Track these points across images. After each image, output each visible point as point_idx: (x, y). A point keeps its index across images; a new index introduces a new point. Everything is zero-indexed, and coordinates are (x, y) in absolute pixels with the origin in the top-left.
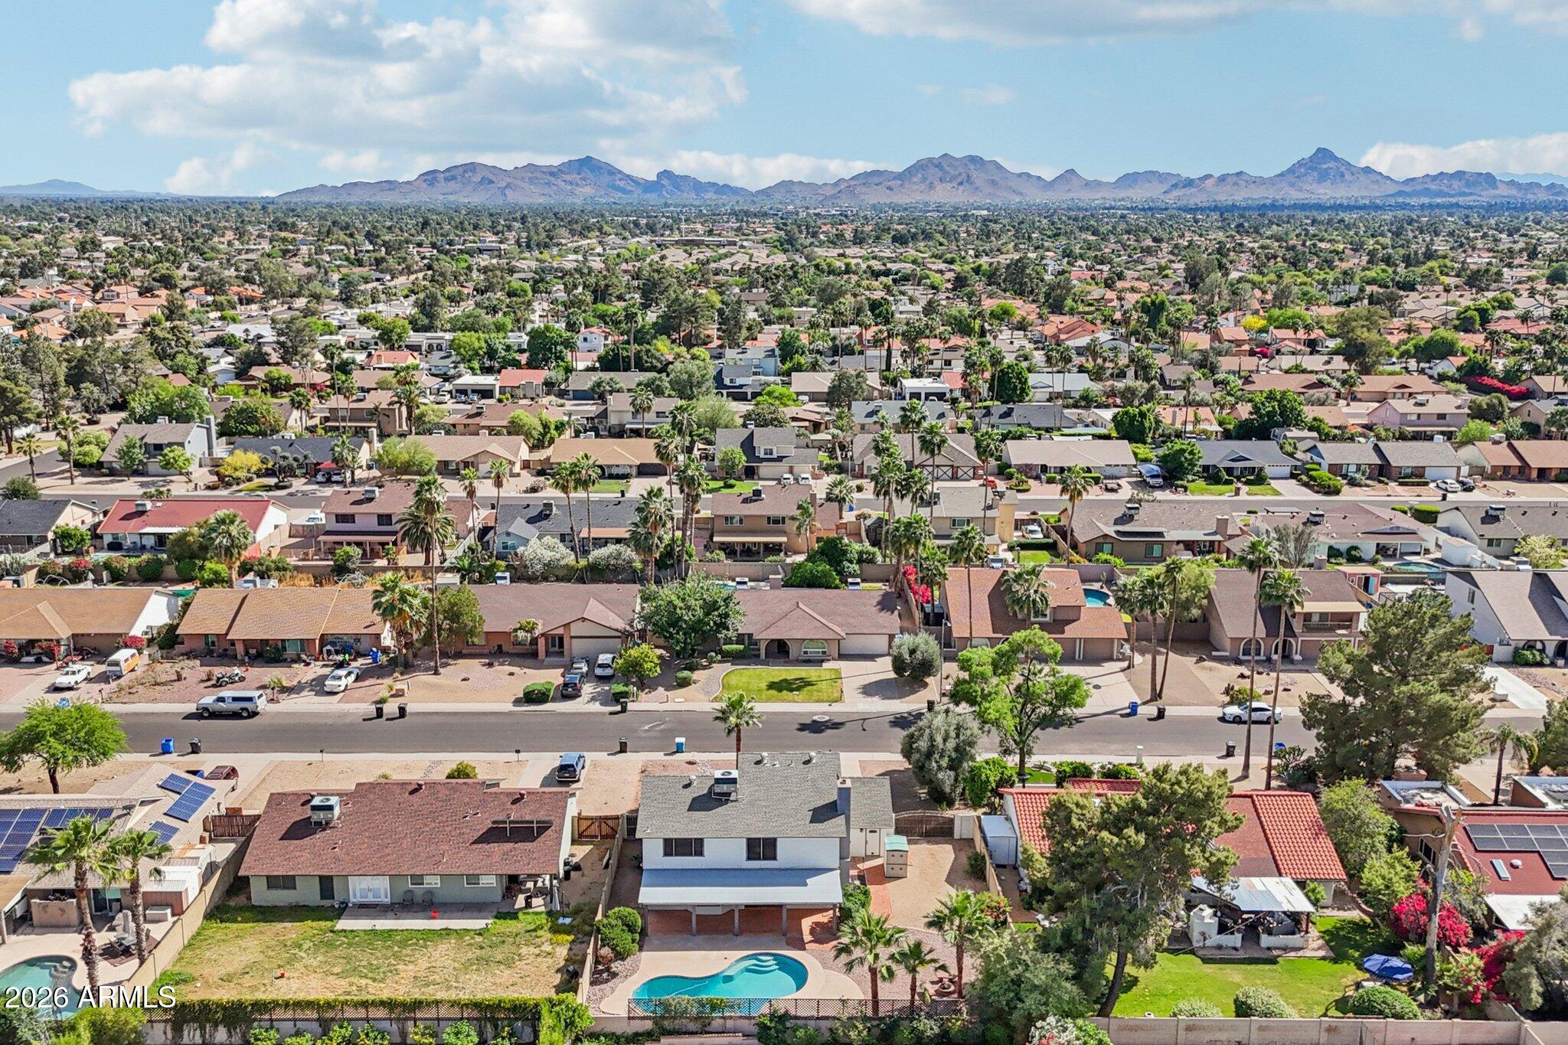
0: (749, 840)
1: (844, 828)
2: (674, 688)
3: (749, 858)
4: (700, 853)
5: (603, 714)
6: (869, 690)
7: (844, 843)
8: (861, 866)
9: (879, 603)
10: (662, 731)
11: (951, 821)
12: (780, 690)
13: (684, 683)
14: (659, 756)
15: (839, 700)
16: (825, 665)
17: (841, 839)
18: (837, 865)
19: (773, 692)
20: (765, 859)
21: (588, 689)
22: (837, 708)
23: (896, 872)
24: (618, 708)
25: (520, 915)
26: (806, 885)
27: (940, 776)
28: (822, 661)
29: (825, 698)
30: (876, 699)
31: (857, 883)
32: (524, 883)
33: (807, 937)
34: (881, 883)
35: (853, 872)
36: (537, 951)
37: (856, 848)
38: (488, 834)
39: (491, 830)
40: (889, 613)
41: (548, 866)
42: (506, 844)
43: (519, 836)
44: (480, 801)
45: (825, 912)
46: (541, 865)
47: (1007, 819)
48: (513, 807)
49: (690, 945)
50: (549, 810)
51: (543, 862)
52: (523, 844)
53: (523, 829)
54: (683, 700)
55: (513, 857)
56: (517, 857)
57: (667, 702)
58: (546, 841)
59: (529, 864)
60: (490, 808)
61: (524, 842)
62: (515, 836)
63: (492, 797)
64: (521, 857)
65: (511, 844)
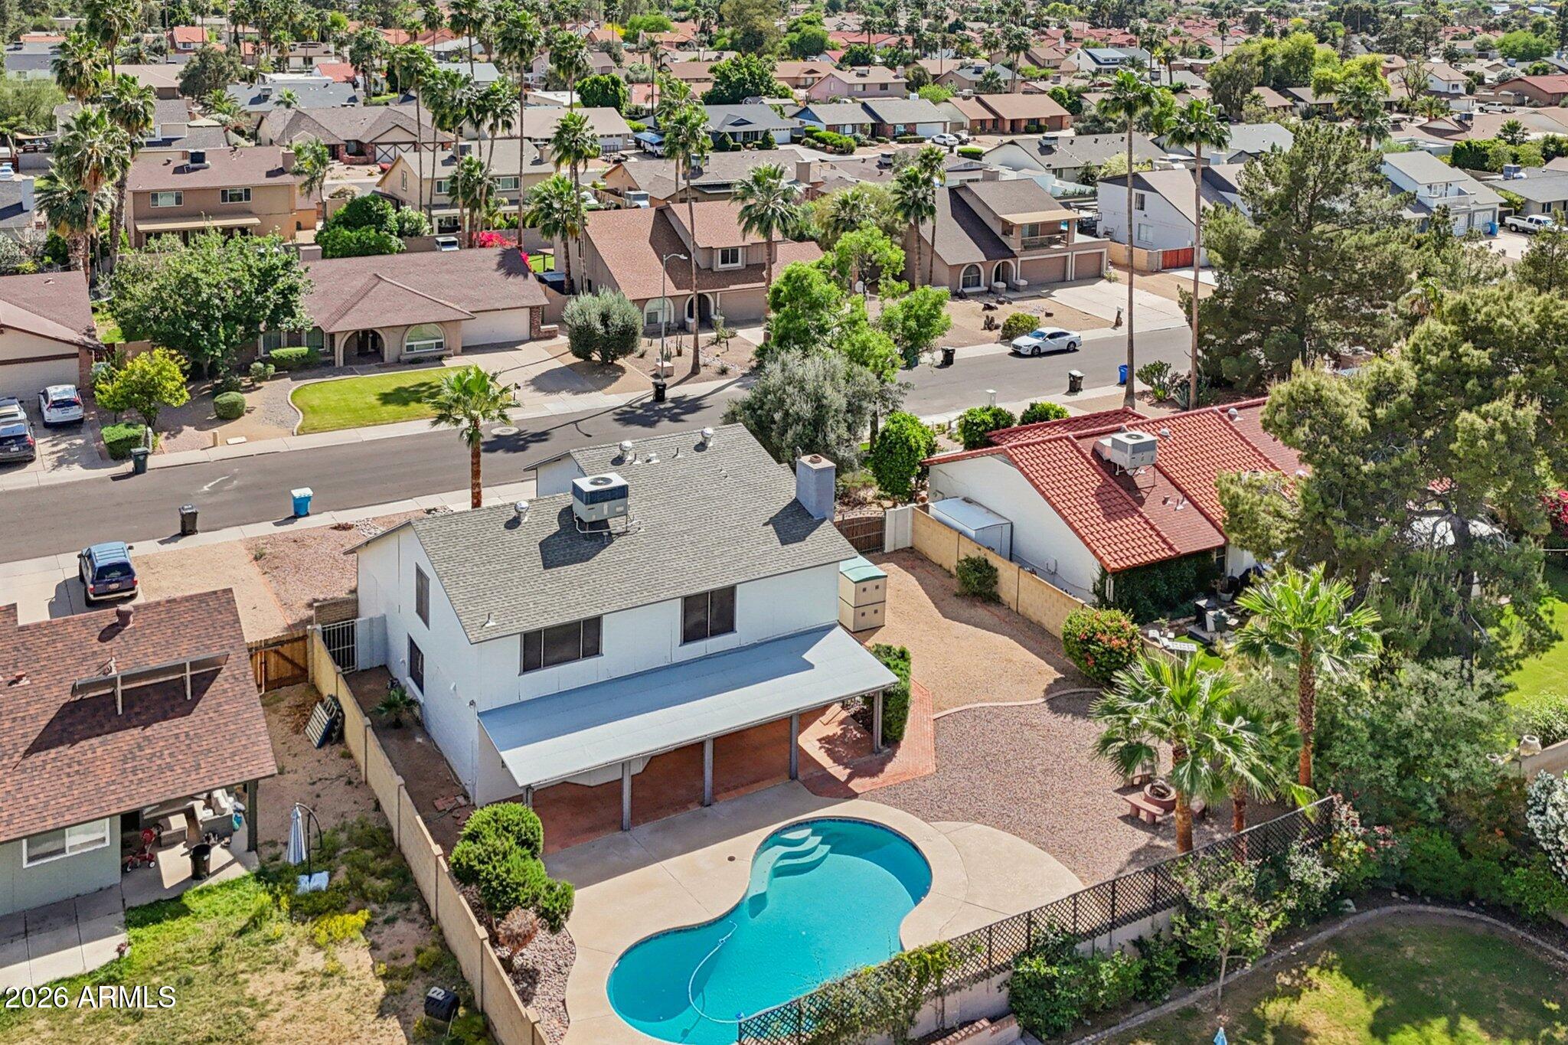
0: (687, 600)
2: (212, 424)
3: (686, 638)
4: (593, 650)
5: (100, 481)
6: (547, 383)
9: (500, 265)
10: (239, 489)
12: (406, 403)
13: (230, 414)
14: (266, 529)
18: (836, 616)
19: (391, 408)
20: (713, 633)
21: (43, 447)
23: (869, 618)
24: (129, 466)
25: (191, 900)
26: (810, 665)
28: (440, 358)
30: (564, 395)
32: (159, 823)
33: (837, 772)
36: (293, 978)
38: (68, 721)
39: (72, 712)
40: (521, 277)
41: (248, 760)
42: (120, 734)
43: (147, 708)
44: (16, 649)
45: (824, 719)
46: (229, 763)
47: (967, 500)
48: (107, 646)
49: (635, 852)
50: (199, 636)
51: (234, 754)
52: (165, 724)
53: (148, 690)
54: (244, 439)
55: (150, 760)
56: (161, 757)
57: (215, 445)
58: (219, 705)
59: (198, 767)
60: (49, 658)
61: (165, 719)
62: (137, 709)
63: (45, 635)
64: (171, 755)
65: (136, 732)
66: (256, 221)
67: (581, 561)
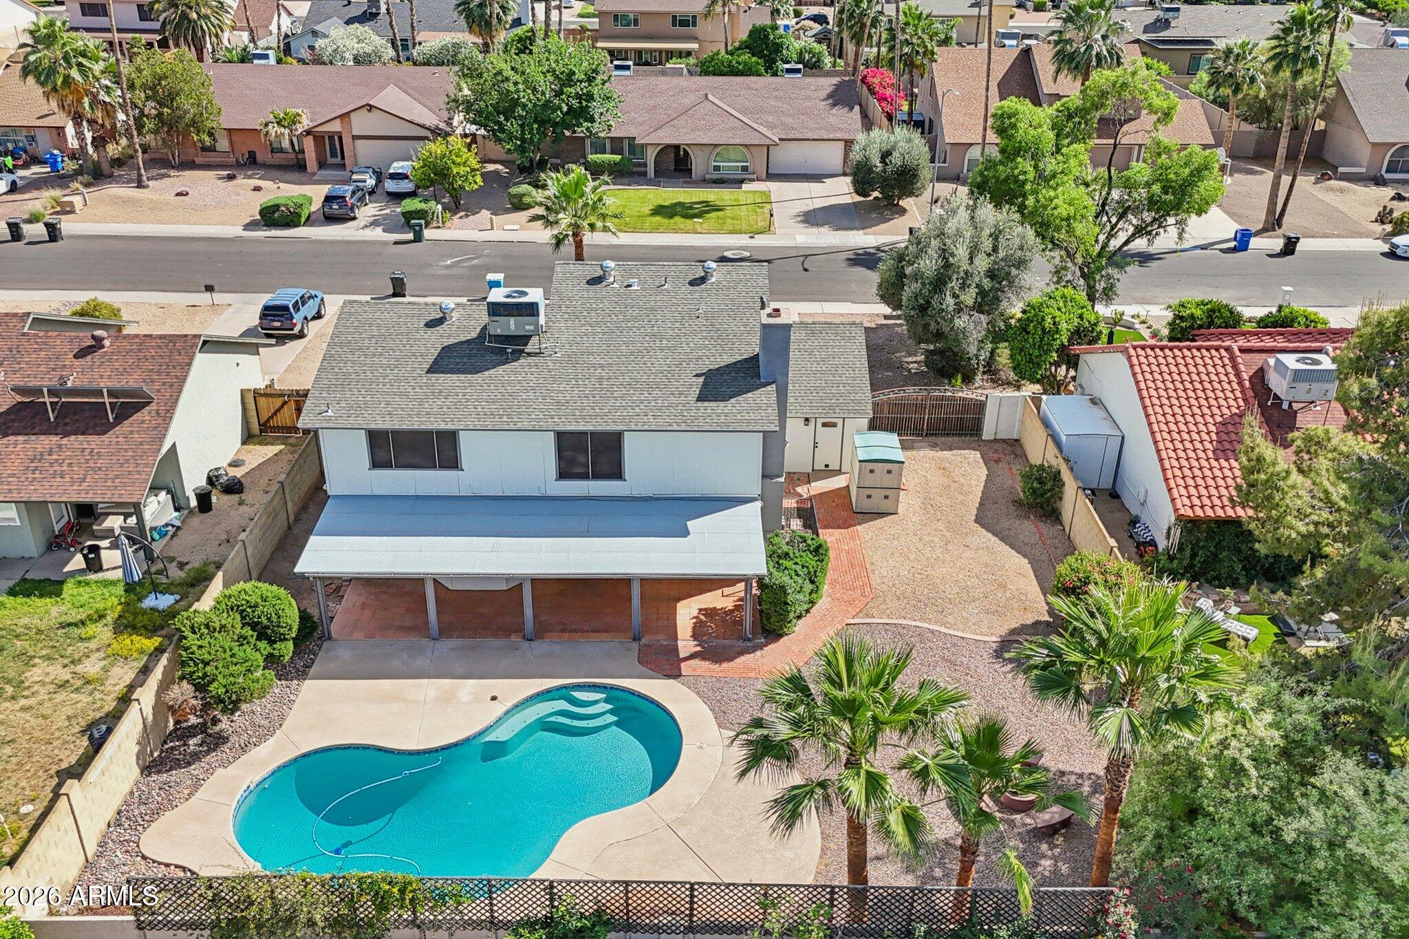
0: (560, 435)
1: (773, 413)
2: (507, 211)
3: (563, 475)
4: (452, 462)
5: (385, 243)
6: (812, 218)
7: (773, 443)
8: (802, 490)
9: (829, 96)
11: (980, 407)
12: (672, 217)
13: (520, 204)
15: (768, 230)
16: (745, 187)
17: (766, 434)
18: (755, 490)
19: (662, 219)
20: (597, 476)
21: (368, 211)
22: (761, 241)
23: (877, 502)
25: (65, 588)
26: (685, 533)
27: (960, 322)
28: (742, 181)
29: (745, 227)
30: (825, 230)
31: (796, 524)
33: (686, 645)
34: (846, 526)
35: (790, 503)
37: (797, 453)
38: (12, 417)
39: (19, 410)
40: (846, 109)
41: (125, 485)
42: (42, 437)
43: (76, 421)
44: (10, 350)
45: (727, 590)
46: (109, 483)
47: (1094, 402)
48: (76, 362)
49: (420, 662)
50: (151, 371)
51: (117, 477)
52: (81, 438)
53: (87, 407)
54: (517, 227)
55: (51, 465)
56: (60, 465)
57: (492, 229)
58: (131, 432)
59: (84, 480)
60: (28, 363)
61: (83, 433)
62: (67, 420)
63: (37, 343)
64: (70, 465)
65: (55, 438)
66: (695, 46)
67: (470, 372)
